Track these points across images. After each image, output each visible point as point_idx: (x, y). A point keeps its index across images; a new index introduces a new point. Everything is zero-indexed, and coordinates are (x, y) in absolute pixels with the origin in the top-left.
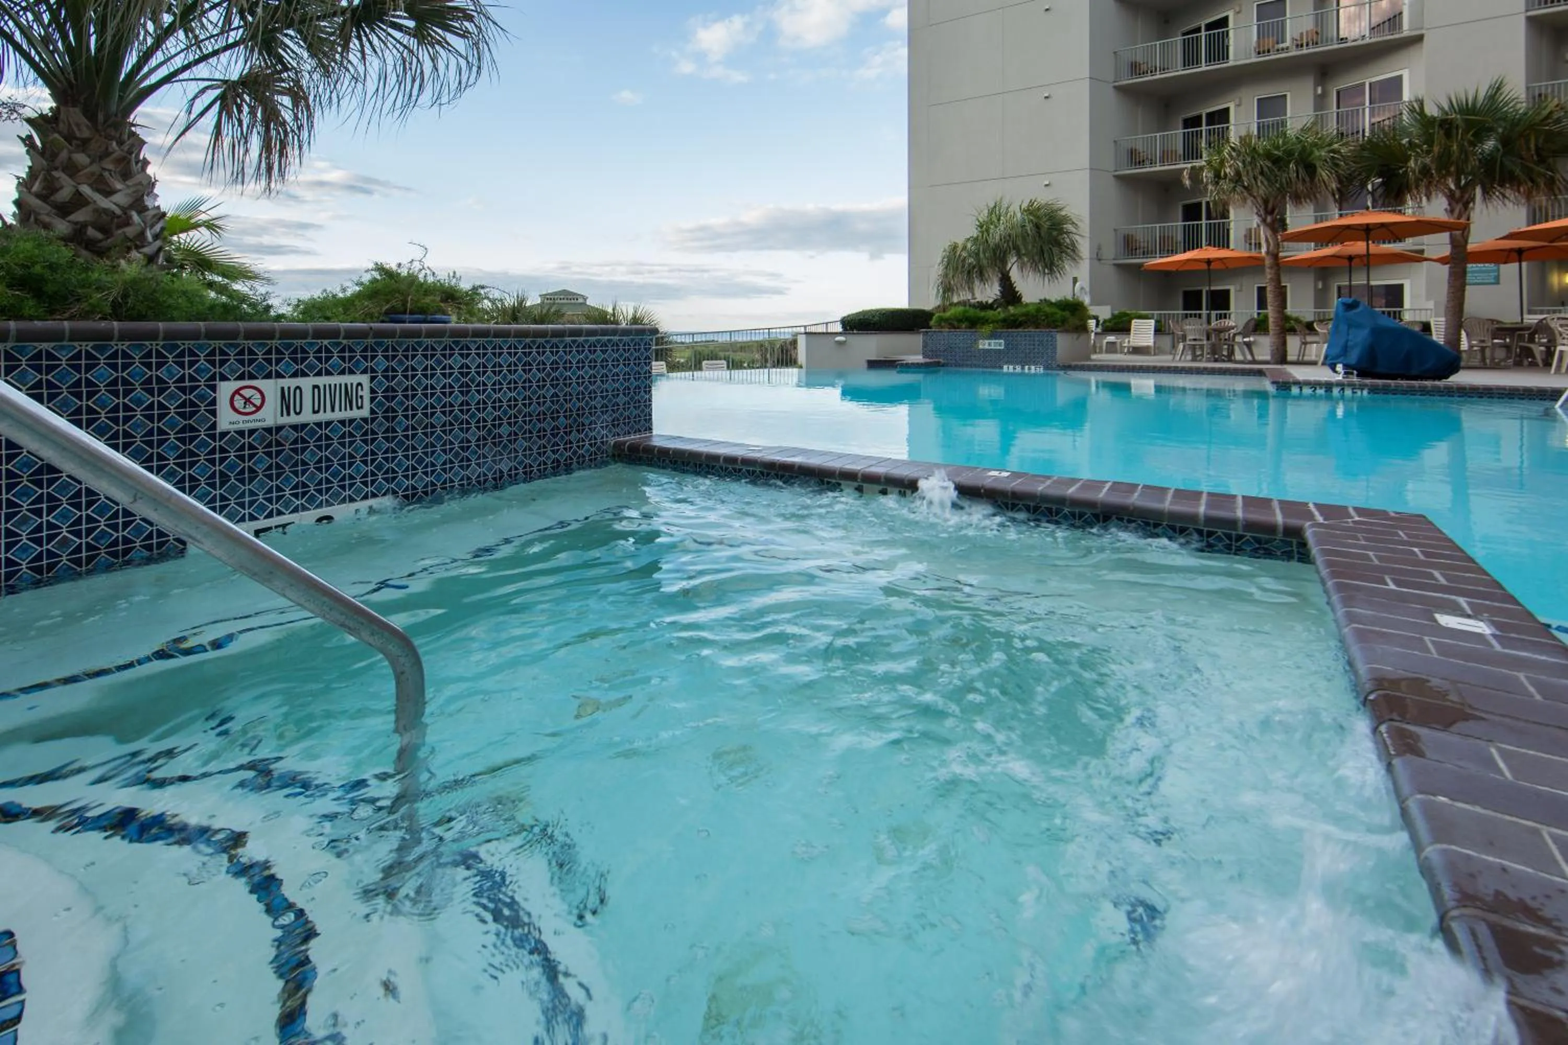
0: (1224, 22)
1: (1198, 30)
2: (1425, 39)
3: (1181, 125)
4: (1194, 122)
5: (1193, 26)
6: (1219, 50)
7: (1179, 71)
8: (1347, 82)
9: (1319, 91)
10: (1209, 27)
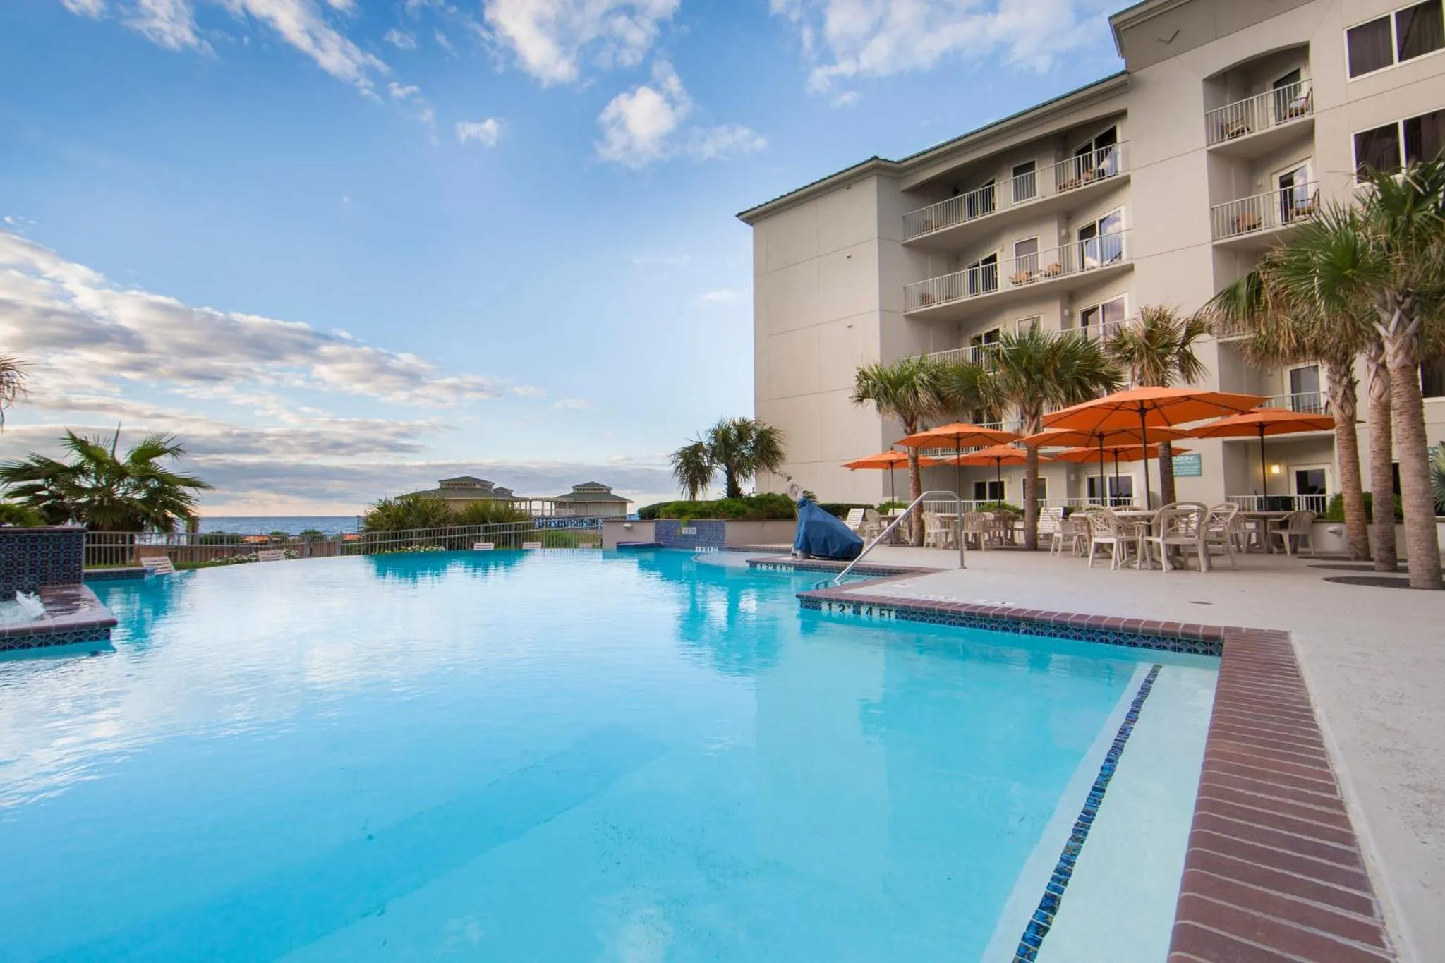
0: (993, 258)
1: (978, 265)
2: (1135, 266)
3: (969, 344)
4: (979, 339)
5: (974, 262)
6: (991, 282)
7: (969, 298)
8: (1087, 305)
9: (1066, 312)
10: (985, 262)
